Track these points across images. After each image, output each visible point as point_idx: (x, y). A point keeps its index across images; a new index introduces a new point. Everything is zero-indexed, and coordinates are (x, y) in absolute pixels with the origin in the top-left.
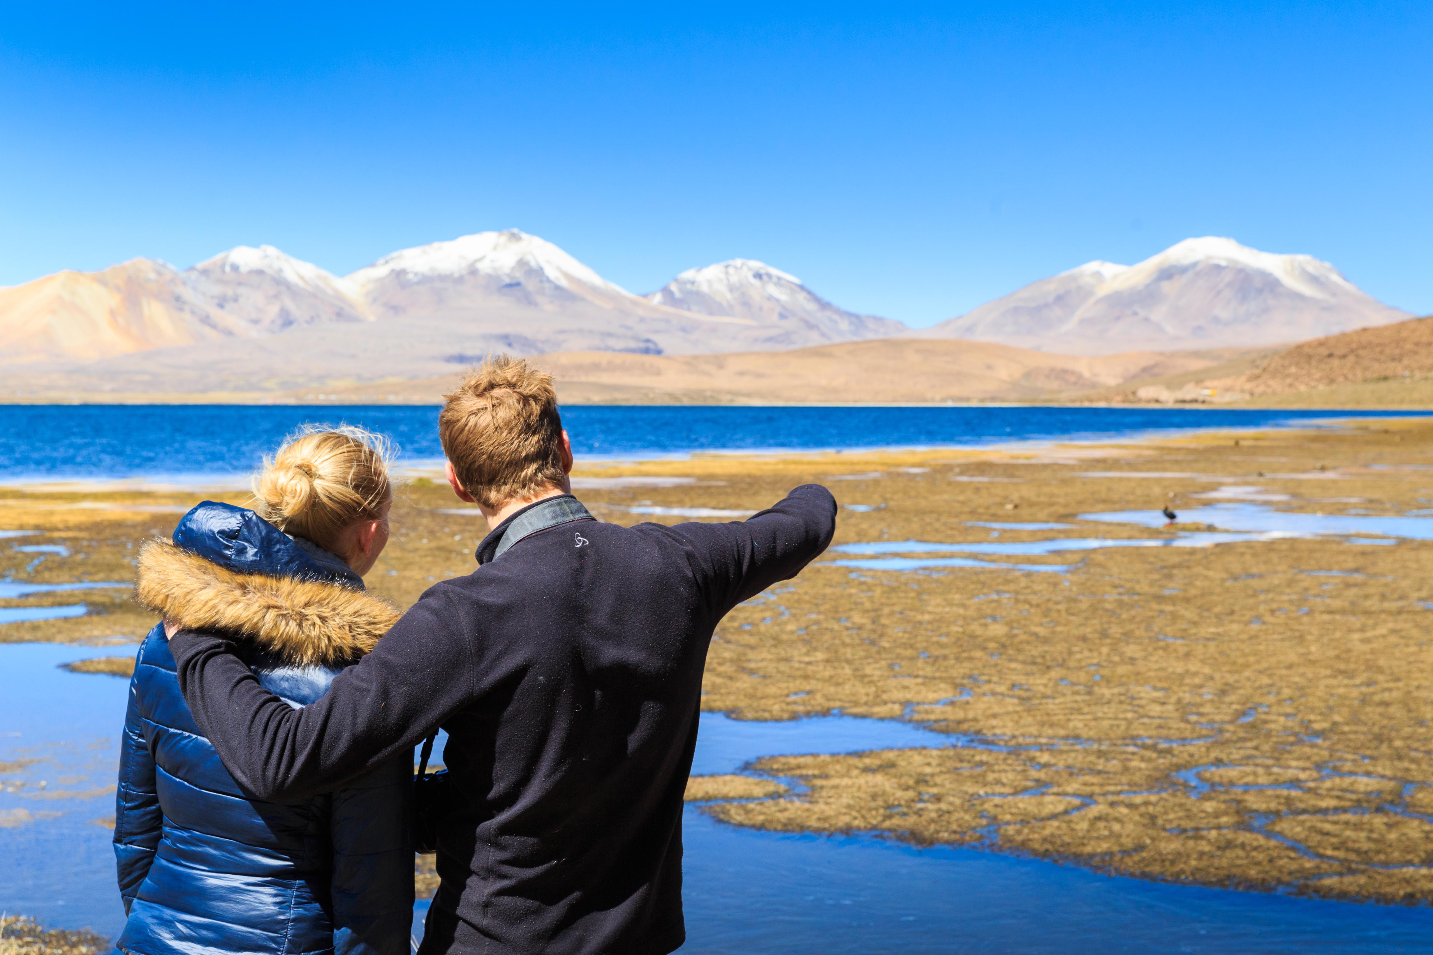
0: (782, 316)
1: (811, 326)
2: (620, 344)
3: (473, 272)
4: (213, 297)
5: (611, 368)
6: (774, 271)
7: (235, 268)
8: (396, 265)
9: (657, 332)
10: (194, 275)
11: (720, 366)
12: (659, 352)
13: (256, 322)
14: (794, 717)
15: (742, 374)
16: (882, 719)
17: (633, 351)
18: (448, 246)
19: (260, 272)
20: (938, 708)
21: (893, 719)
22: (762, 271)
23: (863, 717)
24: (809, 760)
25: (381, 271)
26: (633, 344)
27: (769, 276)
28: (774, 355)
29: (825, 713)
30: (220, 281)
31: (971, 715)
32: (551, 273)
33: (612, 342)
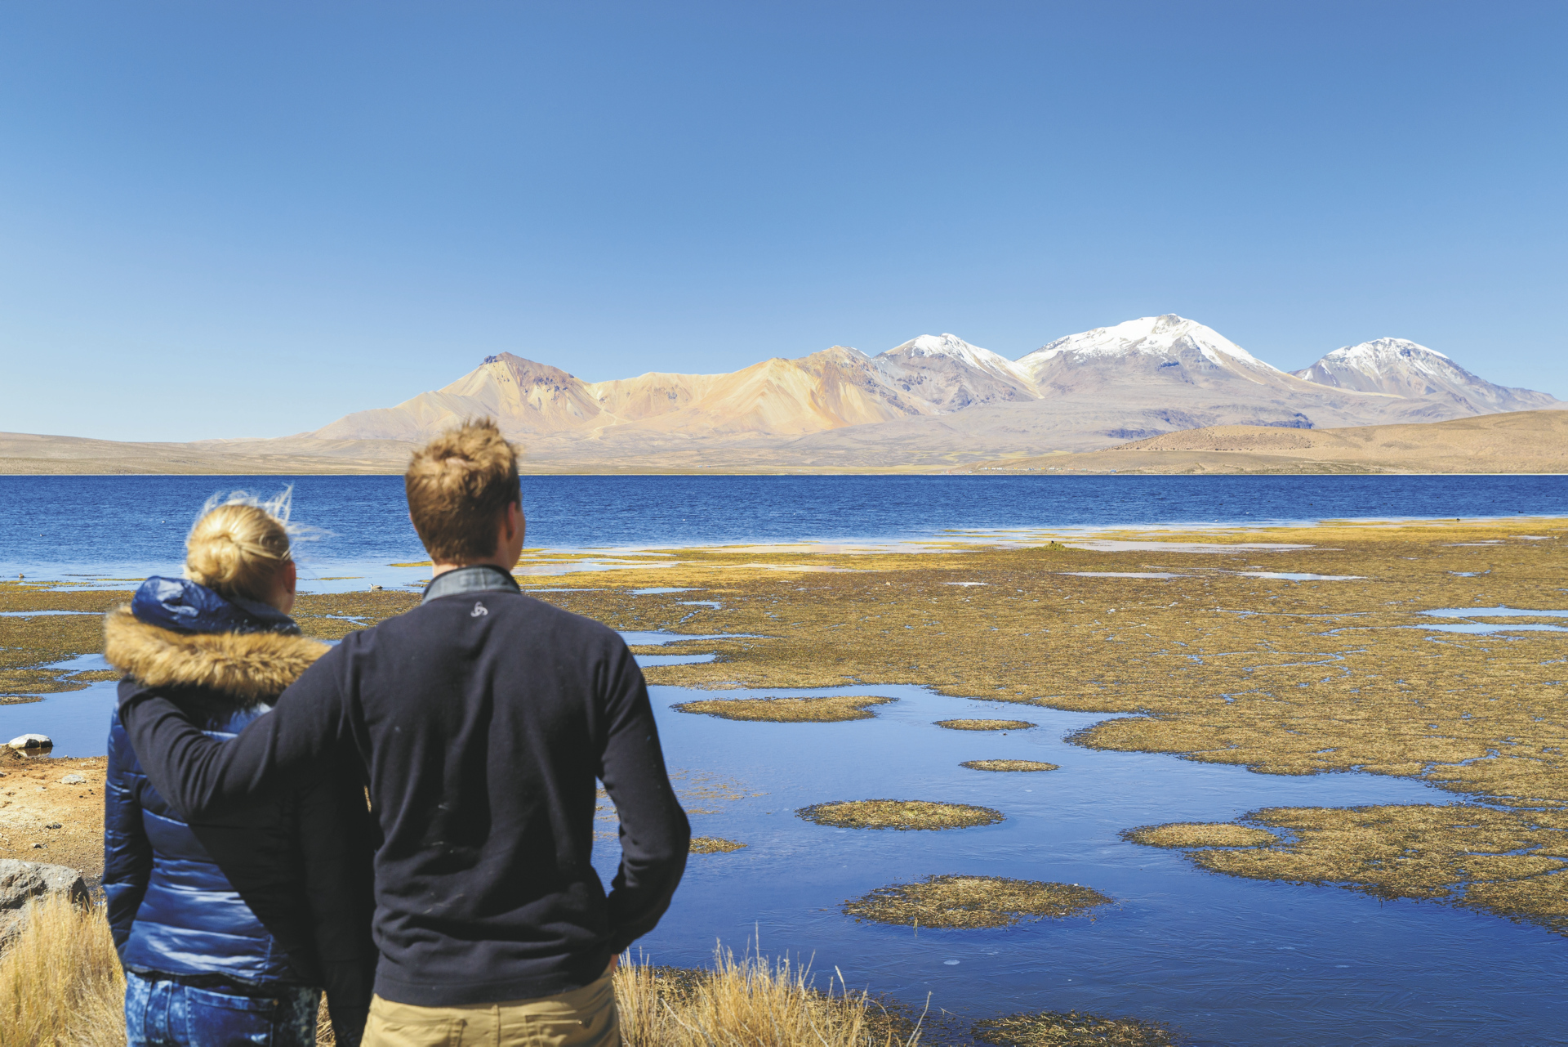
0: (1429, 390)
1: (1459, 400)
2: (1273, 419)
3: (1134, 353)
4: (900, 380)
5: (1263, 441)
6: (1421, 348)
7: (920, 353)
8: (1065, 348)
9: (1306, 406)
10: (883, 360)
11: (1368, 439)
12: (1310, 426)
13: (937, 402)
14: (1313, 772)
15: (1389, 446)
16: (1398, 776)
17: (1284, 425)
18: (1111, 331)
19: (942, 356)
20: (1460, 767)
21: (1409, 776)
22: (1410, 348)
23: (1381, 773)
24: (1309, 813)
25: (1051, 354)
26: (1284, 419)
27: (1418, 352)
28: (1420, 427)
29: (1345, 769)
30: (906, 365)
31: (1488, 774)
32: (1206, 352)
33: (1264, 417)
